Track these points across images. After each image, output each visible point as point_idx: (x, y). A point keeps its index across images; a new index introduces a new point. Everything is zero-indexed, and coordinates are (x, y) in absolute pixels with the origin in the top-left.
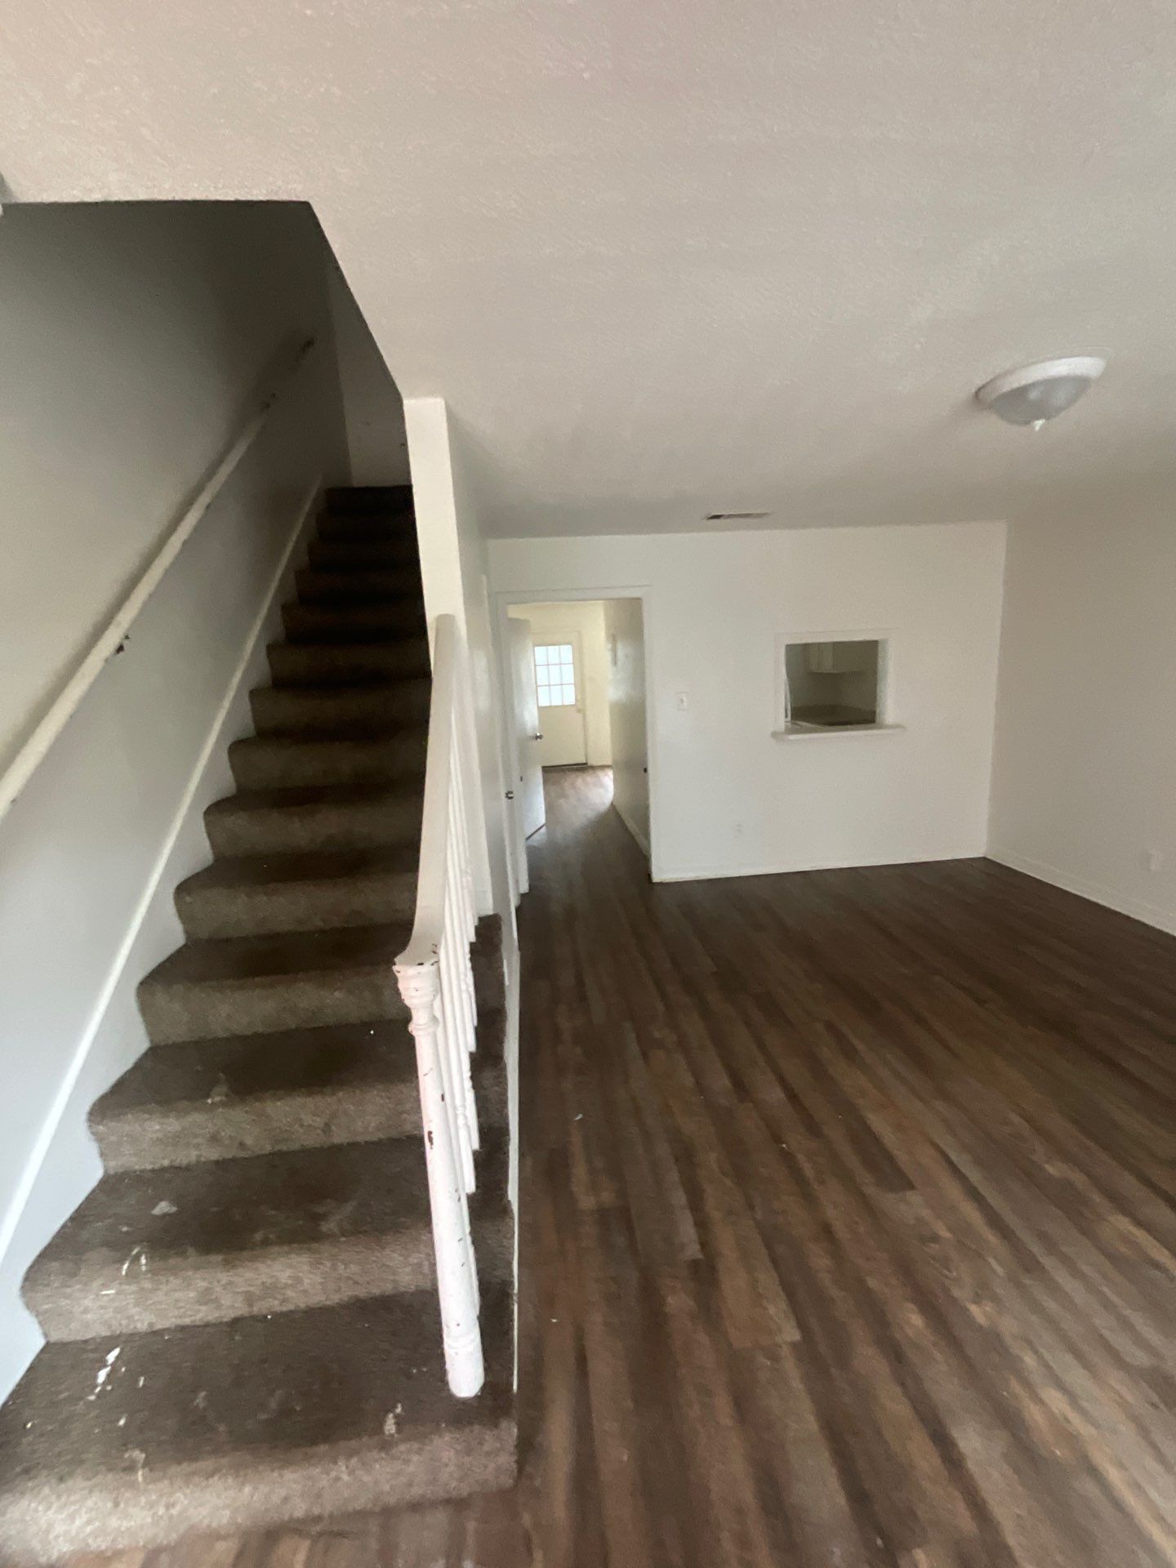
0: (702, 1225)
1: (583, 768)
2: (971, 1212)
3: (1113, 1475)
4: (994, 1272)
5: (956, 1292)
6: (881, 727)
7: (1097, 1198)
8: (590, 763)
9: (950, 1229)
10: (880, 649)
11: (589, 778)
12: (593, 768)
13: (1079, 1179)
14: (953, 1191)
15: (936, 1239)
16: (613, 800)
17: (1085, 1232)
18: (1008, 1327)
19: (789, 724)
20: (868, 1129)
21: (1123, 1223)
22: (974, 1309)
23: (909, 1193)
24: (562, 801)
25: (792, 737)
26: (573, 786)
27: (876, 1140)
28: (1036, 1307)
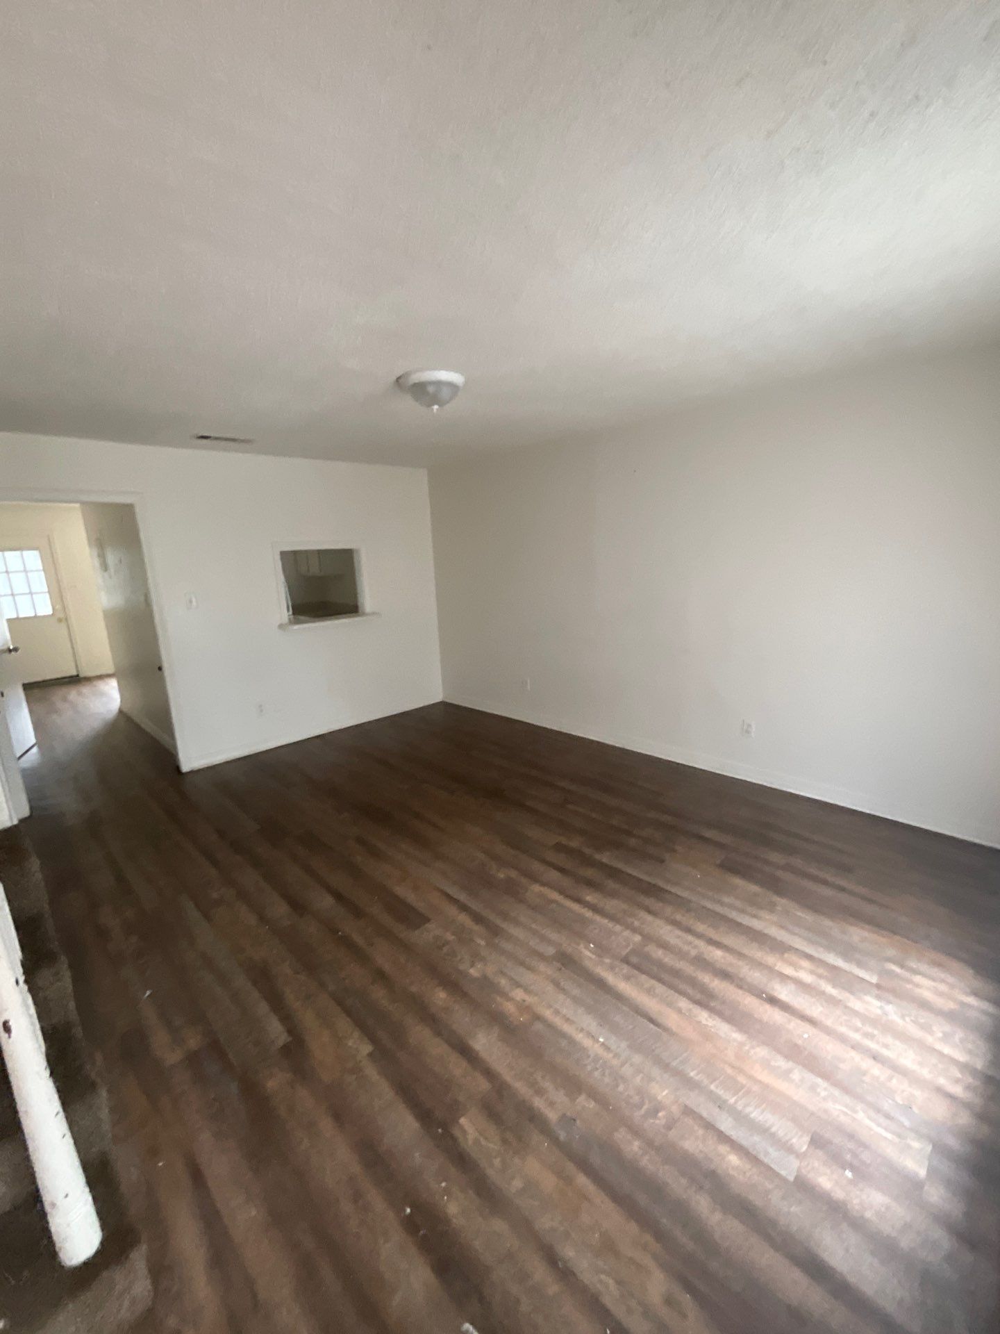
0: (287, 1018)
1: (75, 680)
2: (463, 918)
3: (548, 1014)
4: (479, 945)
5: (462, 967)
6: (364, 614)
7: (524, 880)
8: (82, 675)
9: (453, 934)
10: (355, 556)
11: (86, 689)
12: (88, 680)
13: (513, 874)
14: (452, 911)
15: (447, 943)
16: (121, 706)
17: (521, 901)
18: (490, 970)
19: (292, 617)
20: (396, 897)
21: (536, 888)
22: (472, 971)
23: (427, 925)
24: (54, 716)
25: (296, 627)
26: (65, 700)
27: (403, 902)
28: (503, 952)
